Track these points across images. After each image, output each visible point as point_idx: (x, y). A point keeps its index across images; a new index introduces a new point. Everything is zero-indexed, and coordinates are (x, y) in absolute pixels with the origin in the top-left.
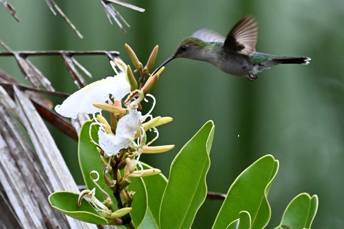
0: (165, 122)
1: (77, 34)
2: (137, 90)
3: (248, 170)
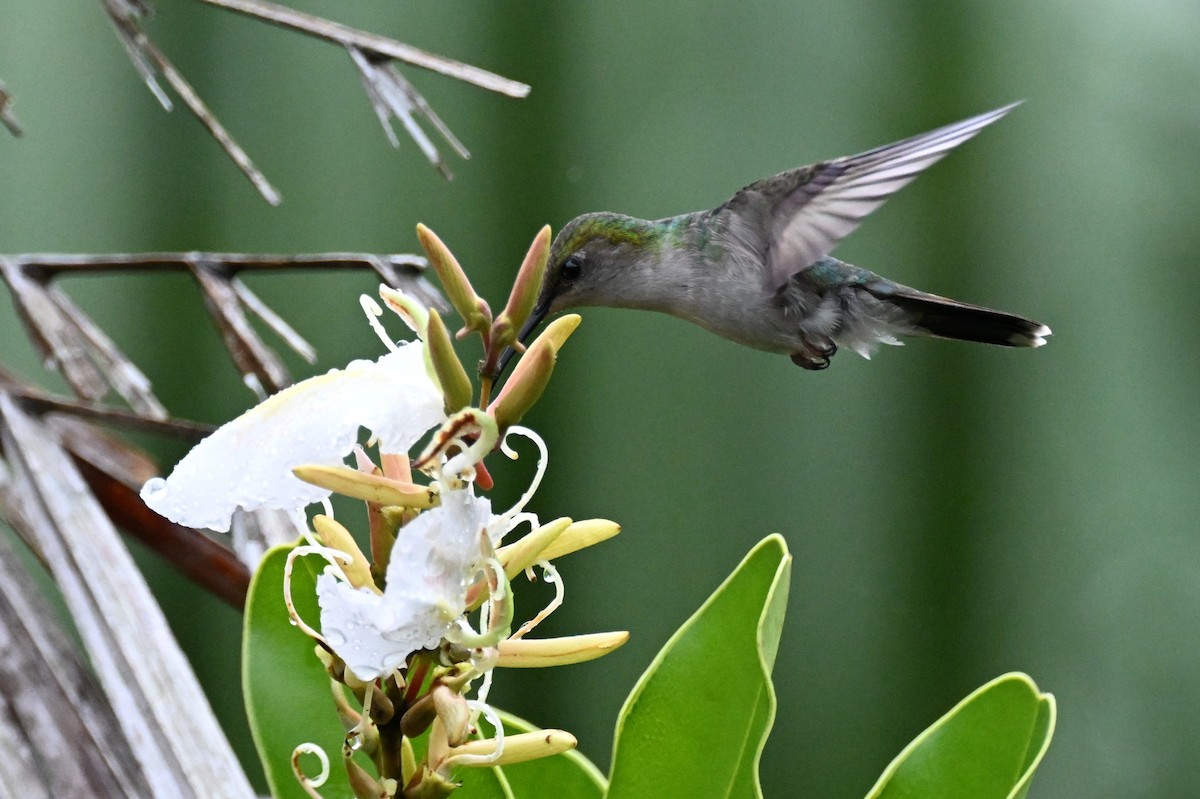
0: (589, 542)
1: (254, 186)
2: (468, 410)
3: (931, 736)
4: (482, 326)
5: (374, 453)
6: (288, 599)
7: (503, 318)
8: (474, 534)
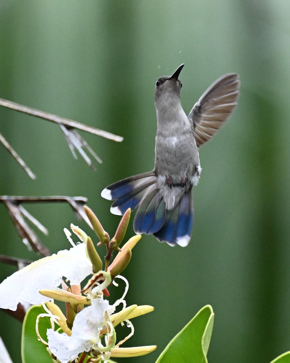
0: (143, 313)
2: (101, 272)
4: (106, 242)
5: (68, 283)
6: (37, 331)
7: (114, 240)
8: (103, 313)
